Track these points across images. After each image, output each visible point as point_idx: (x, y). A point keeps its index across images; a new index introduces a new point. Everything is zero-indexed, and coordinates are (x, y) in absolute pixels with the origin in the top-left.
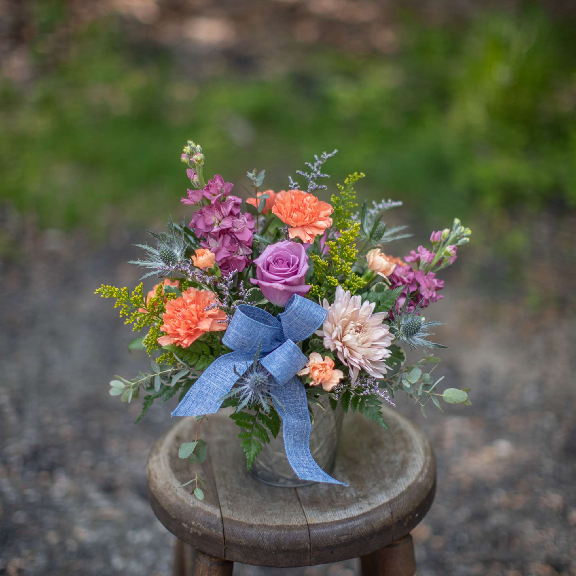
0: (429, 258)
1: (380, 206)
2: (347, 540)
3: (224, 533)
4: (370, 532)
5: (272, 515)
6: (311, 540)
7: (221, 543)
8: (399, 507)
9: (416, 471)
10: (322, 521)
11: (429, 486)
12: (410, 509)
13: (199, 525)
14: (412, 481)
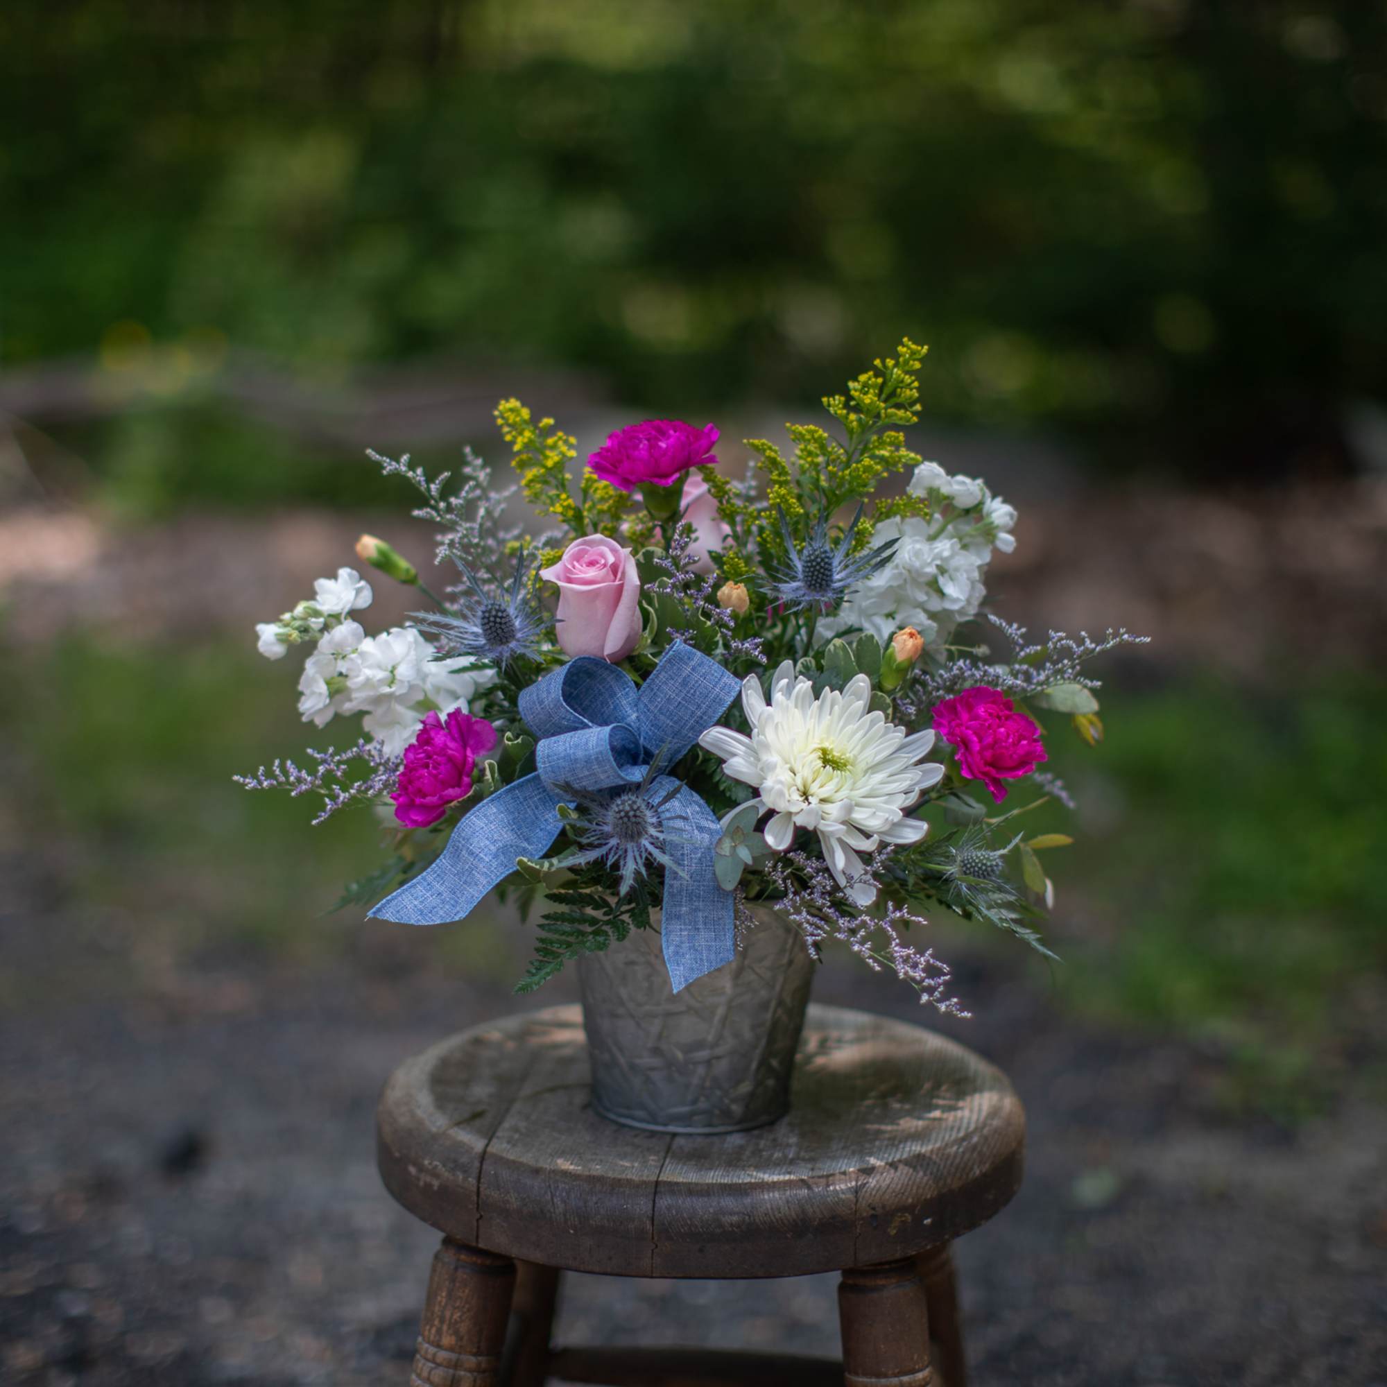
2: (739, 1227)
3: (479, 1182)
4: (794, 1220)
5: (592, 1160)
6: (656, 1214)
7: (471, 1206)
8: (878, 1186)
9: (950, 1136)
10: (690, 1181)
11: (972, 1169)
12: (907, 1199)
13: (436, 1166)
14: (930, 1147)
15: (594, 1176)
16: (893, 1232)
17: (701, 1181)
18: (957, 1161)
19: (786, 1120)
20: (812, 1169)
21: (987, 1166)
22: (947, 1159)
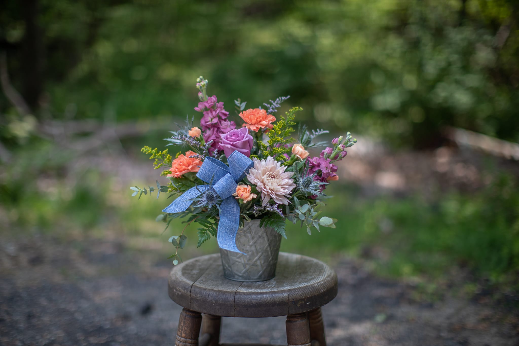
0: (328, 151)
1: (317, 133)
2: (257, 303)
3: (190, 292)
4: (272, 302)
6: (235, 300)
7: (188, 299)
8: (294, 294)
9: (315, 282)
10: (245, 291)
11: (321, 290)
12: (303, 297)
13: (180, 289)
14: (310, 284)
15: (220, 290)
16: (299, 305)
17: (247, 292)
18: (317, 288)
19: (273, 279)
21: (325, 289)
22: (314, 287)
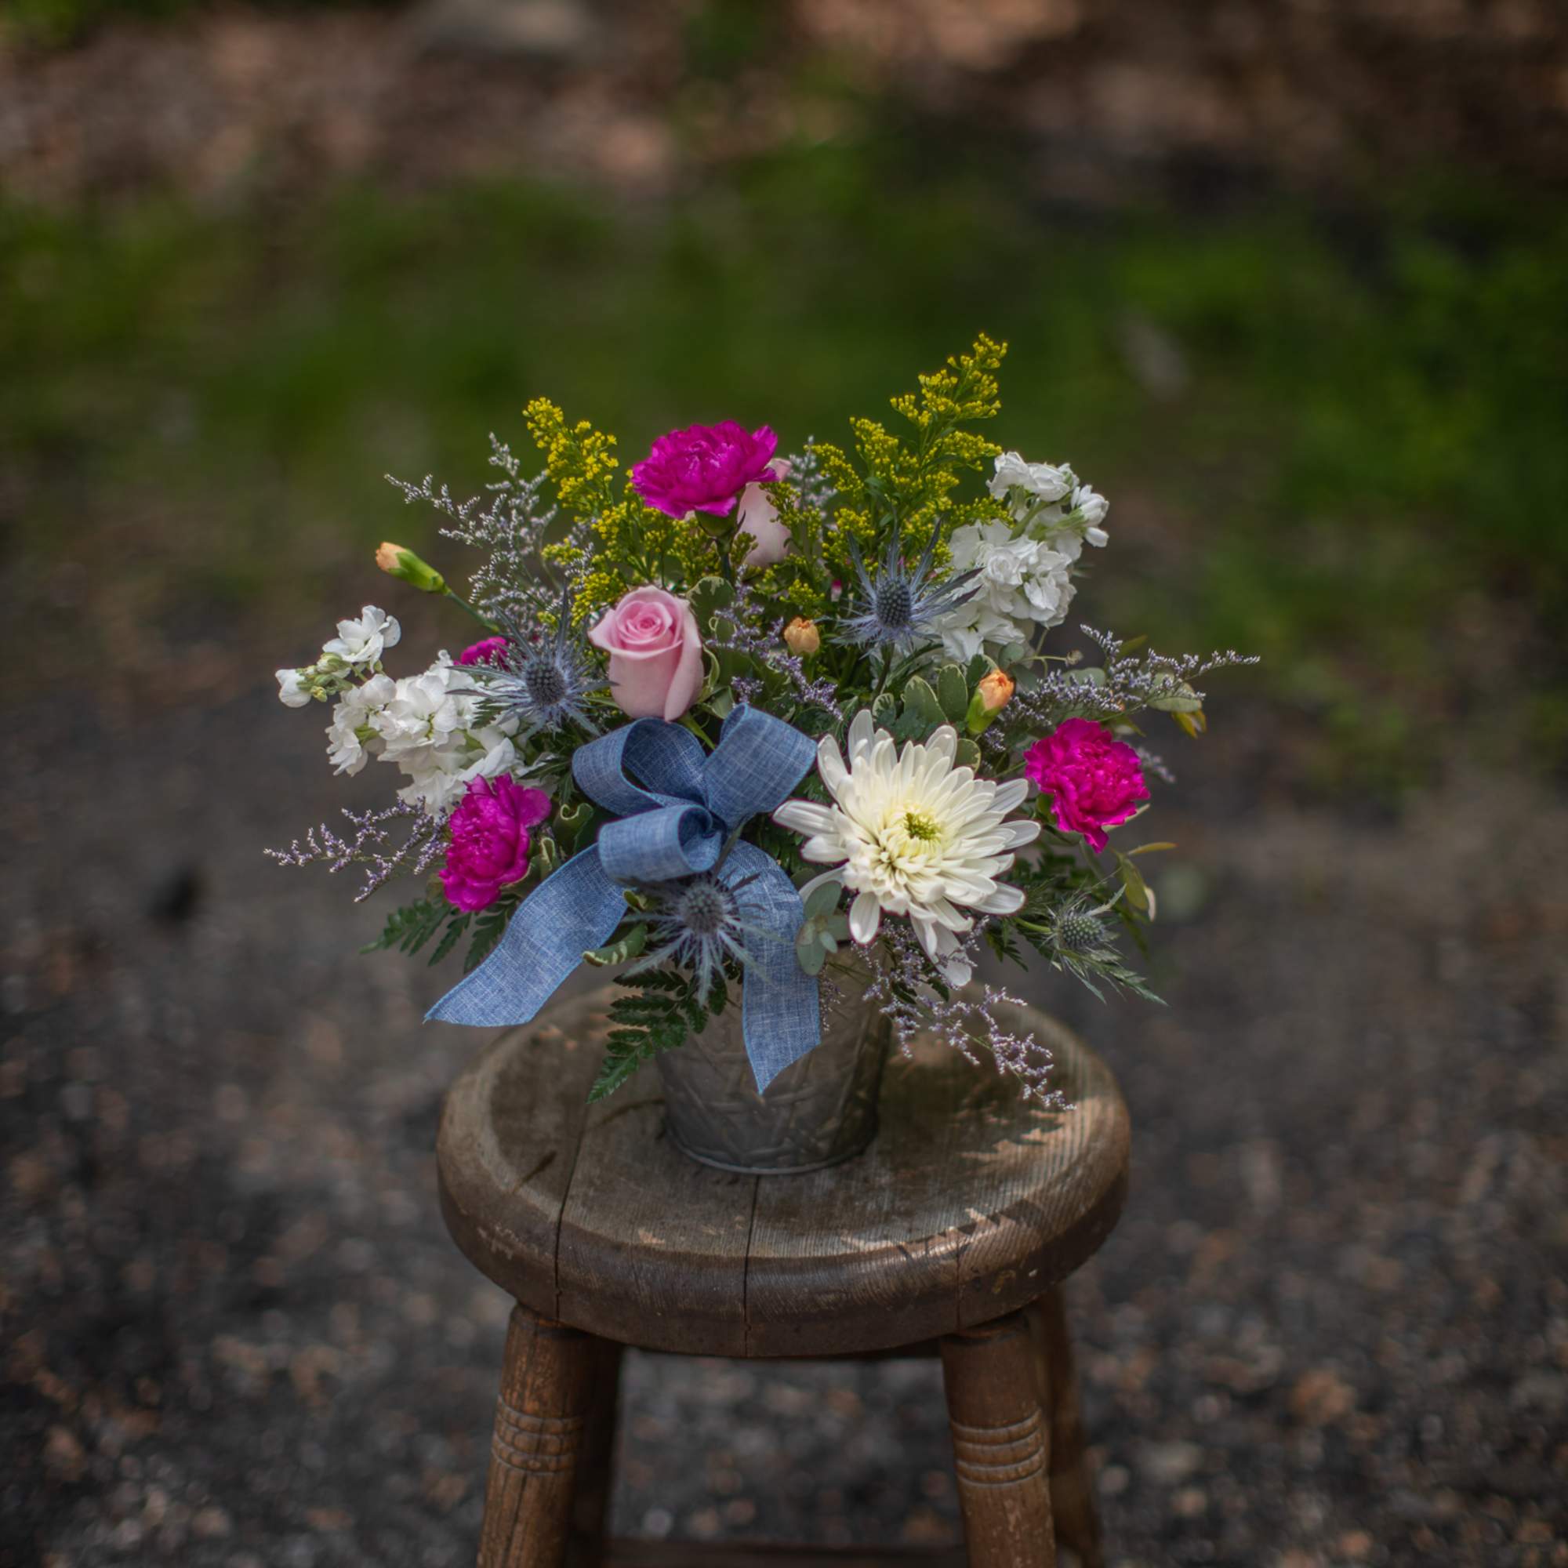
2: (835, 1304)
3: (556, 1257)
4: (894, 1294)
5: (675, 1228)
6: (748, 1296)
7: (549, 1281)
8: (980, 1246)
9: (1053, 1170)
10: (781, 1255)
11: (1077, 1208)
12: (1011, 1255)
13: (509, 1235)
14: (1032, 1190)
15: (680, 1253)
16: (997, 1291)
17: (793, 1255)
18: (1062, 1203)
19: (875, 1146)
20: (910, 1231)
21: (1093, 1200)
22: (1051, 1203)
